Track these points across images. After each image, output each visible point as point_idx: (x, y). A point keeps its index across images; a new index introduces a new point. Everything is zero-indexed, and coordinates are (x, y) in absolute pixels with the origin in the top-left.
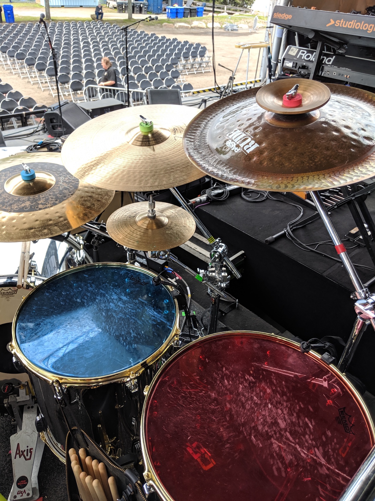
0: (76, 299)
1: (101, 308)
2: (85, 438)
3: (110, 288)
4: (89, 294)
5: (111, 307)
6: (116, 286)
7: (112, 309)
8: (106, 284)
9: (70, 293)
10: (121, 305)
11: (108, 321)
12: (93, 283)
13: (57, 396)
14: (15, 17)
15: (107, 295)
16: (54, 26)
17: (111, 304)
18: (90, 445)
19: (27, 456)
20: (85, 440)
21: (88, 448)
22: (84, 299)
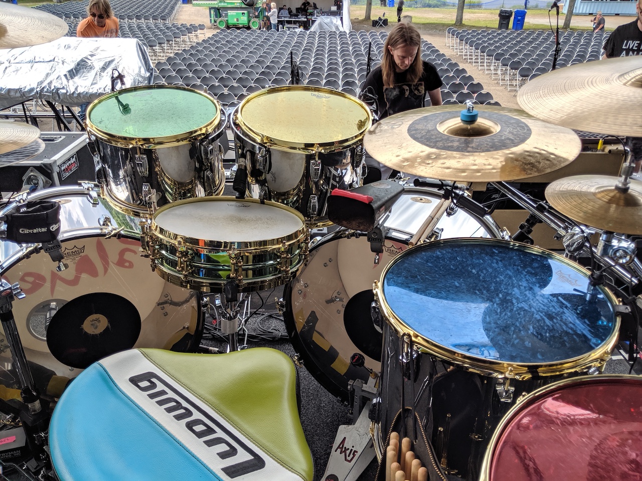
0: (472, 269)
1: (500, 289)
2: (417, 426)
3: (522, 273)
4: (490, 270)
5: (514, 293)
6: (531, 273)
7: (514, 294)
8: (519, 267)
9: (466, 262)
10: (528, 295)
11: (503, 305)
12: (501, 261)
13: (403, 357)
14: (524, 24)
15: (514, 279)
16: (570, 35)
17: (515, 289)
18: (419, 437)
19: (349, 456)
20: (416, 428)
21: (416, 442)
22: (482, 272)
